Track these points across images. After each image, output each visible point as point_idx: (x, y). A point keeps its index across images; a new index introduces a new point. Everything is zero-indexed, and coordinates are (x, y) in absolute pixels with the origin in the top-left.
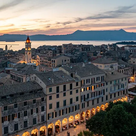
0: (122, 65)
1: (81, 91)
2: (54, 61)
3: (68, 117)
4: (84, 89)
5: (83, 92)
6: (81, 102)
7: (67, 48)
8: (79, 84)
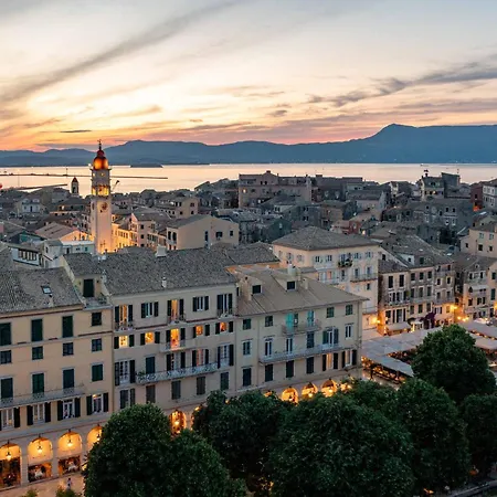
0: (406, 257)
1: (116, 346)
2: (175, 234)
3: (53, 435)
4: (132, 338)
5: (124, 349)
6: (117, 384)
7: (253, 191)
8: (107, 318)
